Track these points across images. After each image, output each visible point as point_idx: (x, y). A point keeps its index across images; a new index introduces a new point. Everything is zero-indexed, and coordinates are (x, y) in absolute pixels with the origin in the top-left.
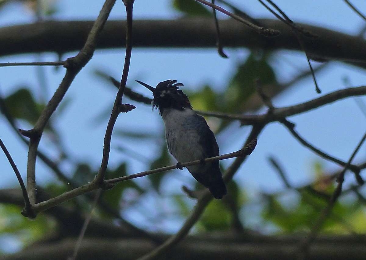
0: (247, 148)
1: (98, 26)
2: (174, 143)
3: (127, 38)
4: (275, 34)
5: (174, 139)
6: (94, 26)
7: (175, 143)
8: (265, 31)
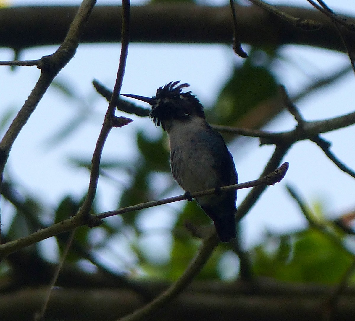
0: (276, 173)
1: (82, 15)
2: (180, 164)
3: (122, 32)
4: (315, 27)
5: (180, 160)
6: (77, 15)
7: (182, 164)
8: (302, 22)
